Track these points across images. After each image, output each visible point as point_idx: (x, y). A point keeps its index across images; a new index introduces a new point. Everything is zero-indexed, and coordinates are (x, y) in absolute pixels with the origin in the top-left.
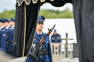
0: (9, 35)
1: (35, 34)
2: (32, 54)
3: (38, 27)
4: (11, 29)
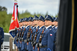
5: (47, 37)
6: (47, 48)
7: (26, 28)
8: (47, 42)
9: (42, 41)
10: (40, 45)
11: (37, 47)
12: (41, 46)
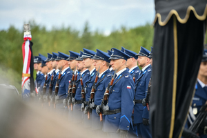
0: (137, 85)
1: (196, 87)
2: (189, 130)
3: (202, 70)
4: (142, 72)
5: (120, 91)
6: (121, 115)
7: (62, 73)
8: (120, 101)
9: (110, 100)
10: (106, 108)
11: (99, 114)
12: (107, 111)
